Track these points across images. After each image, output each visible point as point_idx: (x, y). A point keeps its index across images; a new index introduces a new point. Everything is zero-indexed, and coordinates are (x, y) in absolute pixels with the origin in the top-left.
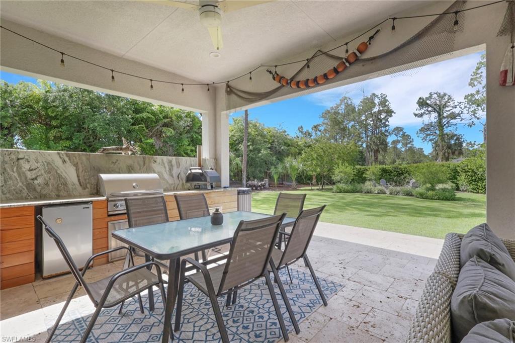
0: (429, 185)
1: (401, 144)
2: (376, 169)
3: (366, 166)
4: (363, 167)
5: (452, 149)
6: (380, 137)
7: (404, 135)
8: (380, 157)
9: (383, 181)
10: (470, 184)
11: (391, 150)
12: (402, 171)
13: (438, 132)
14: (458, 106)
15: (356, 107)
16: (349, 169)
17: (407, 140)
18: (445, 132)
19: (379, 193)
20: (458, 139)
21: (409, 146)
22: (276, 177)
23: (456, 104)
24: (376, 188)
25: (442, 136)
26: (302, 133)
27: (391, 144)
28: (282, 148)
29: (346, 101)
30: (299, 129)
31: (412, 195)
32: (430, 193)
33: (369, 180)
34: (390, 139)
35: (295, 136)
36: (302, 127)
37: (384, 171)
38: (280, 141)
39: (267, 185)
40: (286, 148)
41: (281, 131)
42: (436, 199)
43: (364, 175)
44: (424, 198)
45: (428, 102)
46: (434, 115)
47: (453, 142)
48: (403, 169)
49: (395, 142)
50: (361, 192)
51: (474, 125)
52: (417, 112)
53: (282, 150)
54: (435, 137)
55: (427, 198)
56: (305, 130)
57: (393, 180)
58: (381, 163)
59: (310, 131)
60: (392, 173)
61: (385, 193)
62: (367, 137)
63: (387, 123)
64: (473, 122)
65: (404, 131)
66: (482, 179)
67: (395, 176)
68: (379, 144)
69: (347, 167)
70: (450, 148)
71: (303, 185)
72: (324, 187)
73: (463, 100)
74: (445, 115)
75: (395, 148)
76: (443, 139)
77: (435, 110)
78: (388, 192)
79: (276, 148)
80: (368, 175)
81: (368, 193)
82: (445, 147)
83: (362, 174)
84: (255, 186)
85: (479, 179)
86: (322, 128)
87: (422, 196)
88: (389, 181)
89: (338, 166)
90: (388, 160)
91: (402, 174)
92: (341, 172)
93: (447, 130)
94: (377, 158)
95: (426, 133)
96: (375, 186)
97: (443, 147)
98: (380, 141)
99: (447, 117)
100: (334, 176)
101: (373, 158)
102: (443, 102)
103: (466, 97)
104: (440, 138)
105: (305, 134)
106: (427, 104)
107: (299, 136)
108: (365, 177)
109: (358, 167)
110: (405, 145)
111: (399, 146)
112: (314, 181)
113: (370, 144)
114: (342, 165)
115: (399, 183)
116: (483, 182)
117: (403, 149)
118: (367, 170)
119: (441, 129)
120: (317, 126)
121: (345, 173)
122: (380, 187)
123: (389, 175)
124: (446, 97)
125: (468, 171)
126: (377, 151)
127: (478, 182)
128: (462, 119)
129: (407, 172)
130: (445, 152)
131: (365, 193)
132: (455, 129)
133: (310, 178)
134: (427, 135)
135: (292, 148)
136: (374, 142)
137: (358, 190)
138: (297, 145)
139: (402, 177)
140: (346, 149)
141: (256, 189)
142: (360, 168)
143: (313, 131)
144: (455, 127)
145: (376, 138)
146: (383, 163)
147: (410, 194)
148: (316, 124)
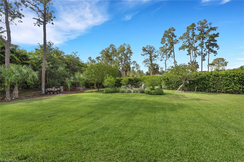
0: (151, 87)
1: (135, 68)
2: (126, 79)
3: (122, 78)
4: (120, 78)
5: (155, 70)
6: (128, 64)
7: (136, 64)
8: (128, 74)
9: (130, 85)
10: (166, 85)
11: (132, 71)
12: (138, 80)
13: (150, 63)
14: (157, 52)
15: (117, 50)
16: (113, 79)
17: (138, 67)
18: (153, 63)
19: (128, 92)
20: (157, 66)
21: (138, 69)
22: (69, 85)
23: (156, 51)
24: (127, 89)
25: (152, 64)
26: (91, 61)
27: (132, 68)
28: (76, 67)
29: (112, 46)
30: (89, 59)
31: (144, 93)
32: (153, 91)
33: (123, 85)
34: (132, 66)
35: (87, 62)
36: (91, 58)
37: (130, 80)
38: (75, 63)
39: (62, 90)
40: (78, 67)
41: (75, 57)
42: (156, 95)
43: (121, 82)
44: (150, 94)
45: (146, 49)
46: (149, 55)
47: (155, 67)
48: (138, 79)
49: (133, 68)
50: (119, 92)
51: (162, 60)
52: (142, 54)
53: (76, 68)
54: (149, 65)
55: (151, 94)
56: (92, 59)
57: (134, 84)
58: (128, 76)
59: (95, 60)
60: (133, 81)
61: (131, 92)
62: (122, 64)
63: (130, 58)
64: (162, 59)
65: (137, 63)
66: (171, 83)
67: (135, 83)
68: (127, 67)
69: (111, 78)
70: (154, 70)
71: (88, 89)
72: (99, 90)
73: (159, 50)
74: (153, 55)
75: (133, 70)
76: (152, 66)
77: (149, 53)
78: (132, 91)
79: (72, 67)
80: (122, 82)
81: (123, 92)
82: (153, 69)
83: (120, 82)
84: (52, 91)
85: (170, 83)
86: (101, 59)
87: (149, 93)
88: (132, 85)
89: (106, 77)
90: (131, 75)
91: (138, 81)
92: (108, 81)
93: (153, 62)
94: (126, 74)
95: (146, 63)
96: (126, 88)
97: (152, 69)
98: (127, 66)
99: (153, 56)
100: (104, 83)
101: (125, 74)
102: (152, 50)
103: (160, 48)
104: (151, 65)
105: (92, 61)
106: (146, 50)
107: (89, 62)
108: (121, 83)
109: (118, 78)
110: (137, 69)
111: (135, 69)
112: (95, 86)
113: (124, 67)
114: (108, 77)
115: (137, 86)
116: (171, 85)
117: (136, 71)
118: (122, 80)
119: (151, 62)
120: (98, 57)
121: (110, 81)
122: (128, 89)
123: (132, 82)
124: (153, 48)
125: (165, 80)
126: (126, 71)
127: (169, 85)
128: (158, 58)
129: (140, 80)
130: (153, 72)
131: (121, 92)
132: (156, 62)
133: (93, 85)
134: (146, 64)
135: (83, 67)
136: (125, 66)
137: (118, 91)
138: (86, 66)
139: (138, 83)
140: (111, 68)
141: (53, 93)
142: (119, 79)
143: (96, 60)
144: (156, 61)
145: (126, 64)
146: (129, 76)
147: (143, 92)
148: (98, 56)
